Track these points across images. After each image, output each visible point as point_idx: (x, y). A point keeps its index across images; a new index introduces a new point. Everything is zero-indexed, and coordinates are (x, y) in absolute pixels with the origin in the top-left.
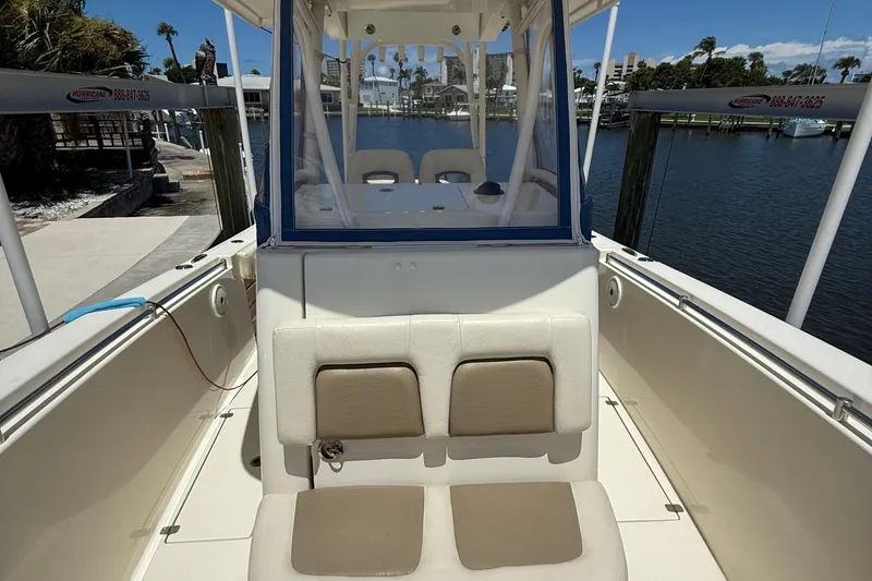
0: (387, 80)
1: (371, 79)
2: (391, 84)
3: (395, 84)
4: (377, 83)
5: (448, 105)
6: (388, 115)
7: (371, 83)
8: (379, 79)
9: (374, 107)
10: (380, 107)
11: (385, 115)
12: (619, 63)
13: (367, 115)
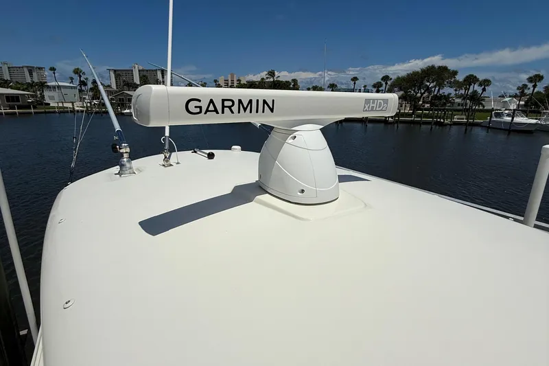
0: (68, 85)
1: (54, 84)
2: (72, 88)
3: (75, 88)
4: (59, 87)
5: (123, 104)
6: (73, 111)
7: (54, 87)
8: (60, 84)
9: (60, 105)
10: (65, 105)
11: (71, 112)
12: (226, 79)
13: (54, 112)
